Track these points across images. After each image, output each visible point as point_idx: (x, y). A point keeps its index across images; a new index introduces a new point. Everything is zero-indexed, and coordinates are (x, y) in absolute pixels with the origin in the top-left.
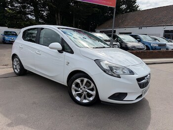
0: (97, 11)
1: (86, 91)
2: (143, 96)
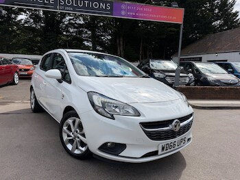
0: (174, 31)
1: (78, 138)
2: (159, 154)
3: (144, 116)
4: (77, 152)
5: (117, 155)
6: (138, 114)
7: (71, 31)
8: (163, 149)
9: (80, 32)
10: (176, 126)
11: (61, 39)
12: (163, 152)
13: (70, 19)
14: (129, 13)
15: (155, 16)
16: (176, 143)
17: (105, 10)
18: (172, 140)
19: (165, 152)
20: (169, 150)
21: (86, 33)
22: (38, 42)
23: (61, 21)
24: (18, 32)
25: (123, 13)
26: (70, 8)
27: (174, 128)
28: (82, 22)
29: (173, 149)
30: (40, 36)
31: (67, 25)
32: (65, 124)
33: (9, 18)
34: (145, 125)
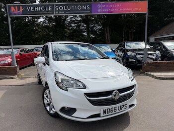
2: (101, 116)
3: (89, 89)
4: (52, 112)
5: (71, 116)
6: (85, 87)
7: (73, 25)
8: (105, 112)
9: (79, 26)
10: (115, 96)
11: (66, 32)
12: (105, 115)
13: (71, 18)
14: (103, 10)
15: (123, 10)
16: (117, 108)
17: (86, 10)
18: (113, 106)
19: (107, 114)
20: (110, 113)
21: (83, 26)
22: (51, 36)
23: (65, 20)
24: (39, 30)
25: (99, 10)
26: (62, 12)
27: (114, 97)
28: (80, 19)
29: (114, 112)
30: (53, 31)
31: (69, 22)
32: (45, 93)
33: (34, 22)
34: (88, 95)
